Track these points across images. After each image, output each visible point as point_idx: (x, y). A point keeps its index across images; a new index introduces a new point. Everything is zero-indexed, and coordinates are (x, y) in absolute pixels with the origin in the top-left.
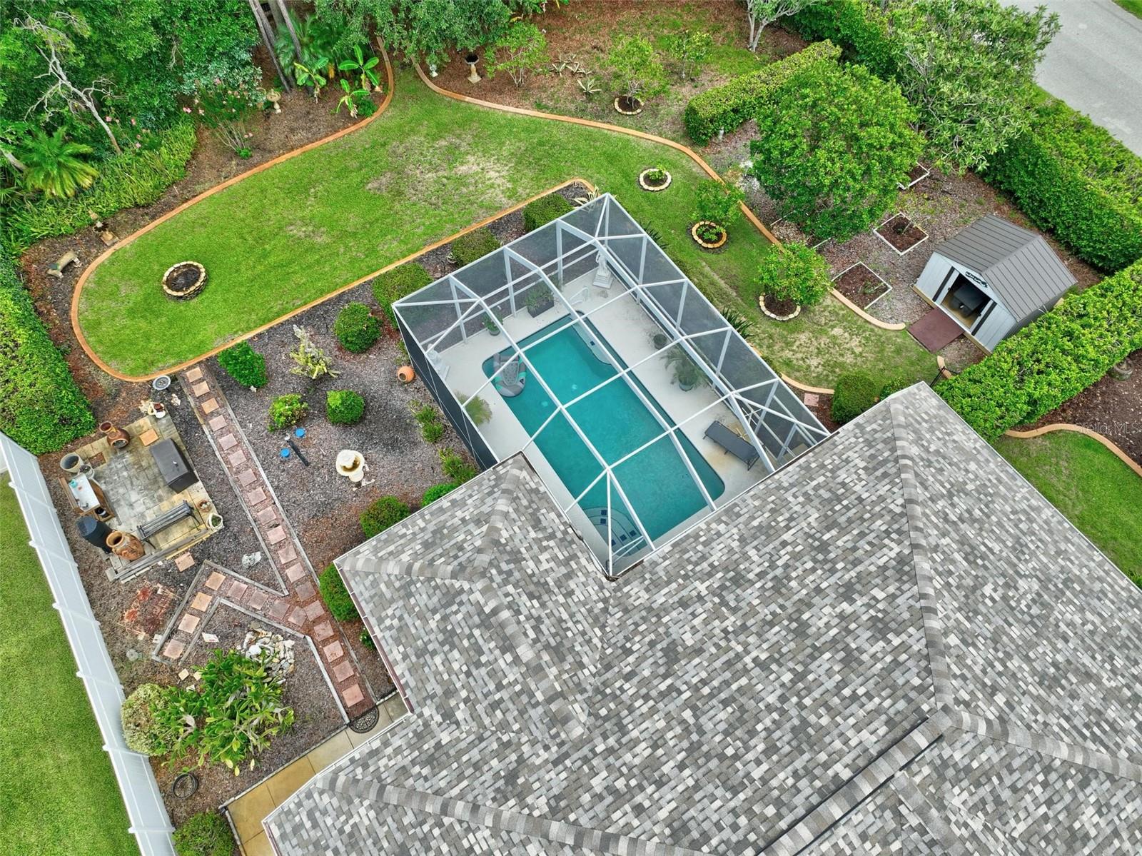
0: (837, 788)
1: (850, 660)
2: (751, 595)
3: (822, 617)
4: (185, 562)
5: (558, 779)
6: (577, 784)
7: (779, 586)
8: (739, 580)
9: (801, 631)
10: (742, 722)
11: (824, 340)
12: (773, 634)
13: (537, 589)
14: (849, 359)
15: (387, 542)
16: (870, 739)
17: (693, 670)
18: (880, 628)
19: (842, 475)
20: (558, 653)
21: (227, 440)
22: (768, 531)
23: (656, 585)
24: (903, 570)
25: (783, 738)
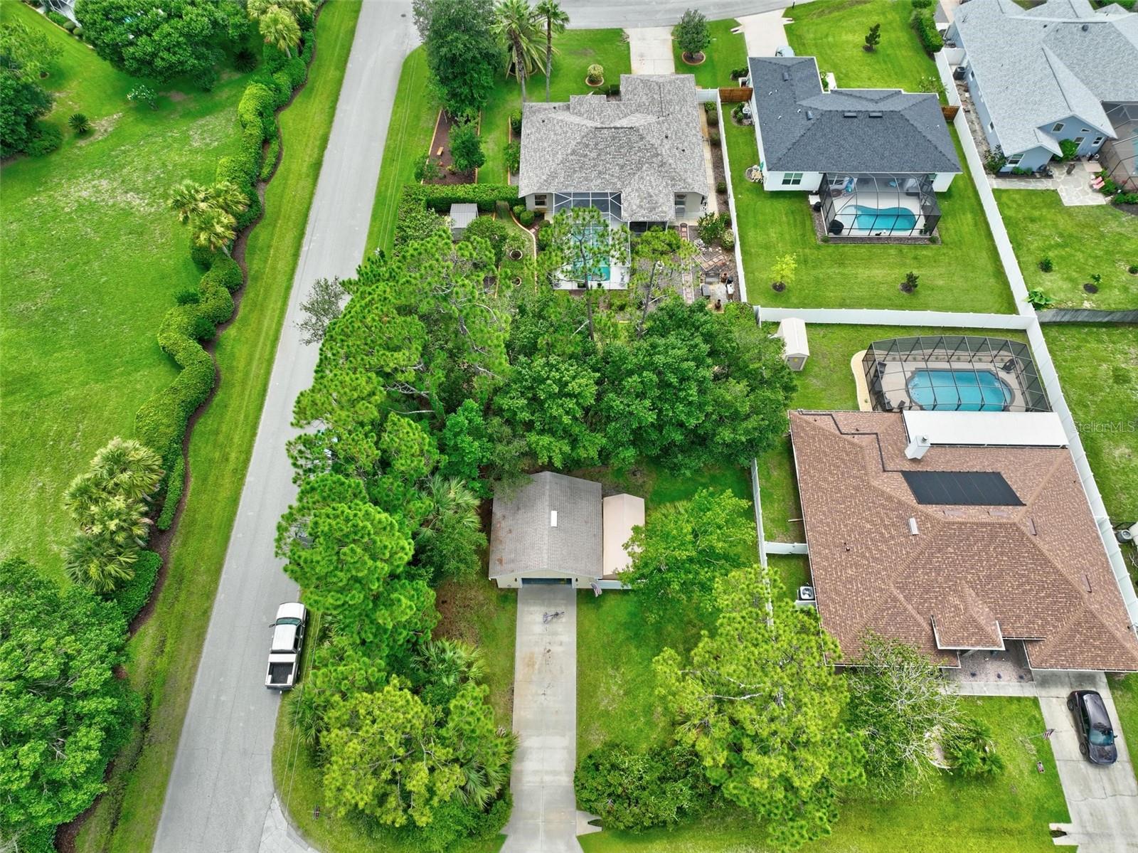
0: (615, 128)
1: (597, 144)
2: (600, 168)
3: (594, 155)
5: (654, 160)
6: (652, 157)
7: (594, 166)
8: (600, 173)
9: (599, 155)
10: (621, 147)
12: (603, 158)
15: (662, 217)
16: (605, 131)
17: (621, 162)
18: (587, 146)
19: (562, 180)
21: (689, 296)
22: (586, 179)
23: (614, 184)
24: (573, 152)
25: (617, 140)
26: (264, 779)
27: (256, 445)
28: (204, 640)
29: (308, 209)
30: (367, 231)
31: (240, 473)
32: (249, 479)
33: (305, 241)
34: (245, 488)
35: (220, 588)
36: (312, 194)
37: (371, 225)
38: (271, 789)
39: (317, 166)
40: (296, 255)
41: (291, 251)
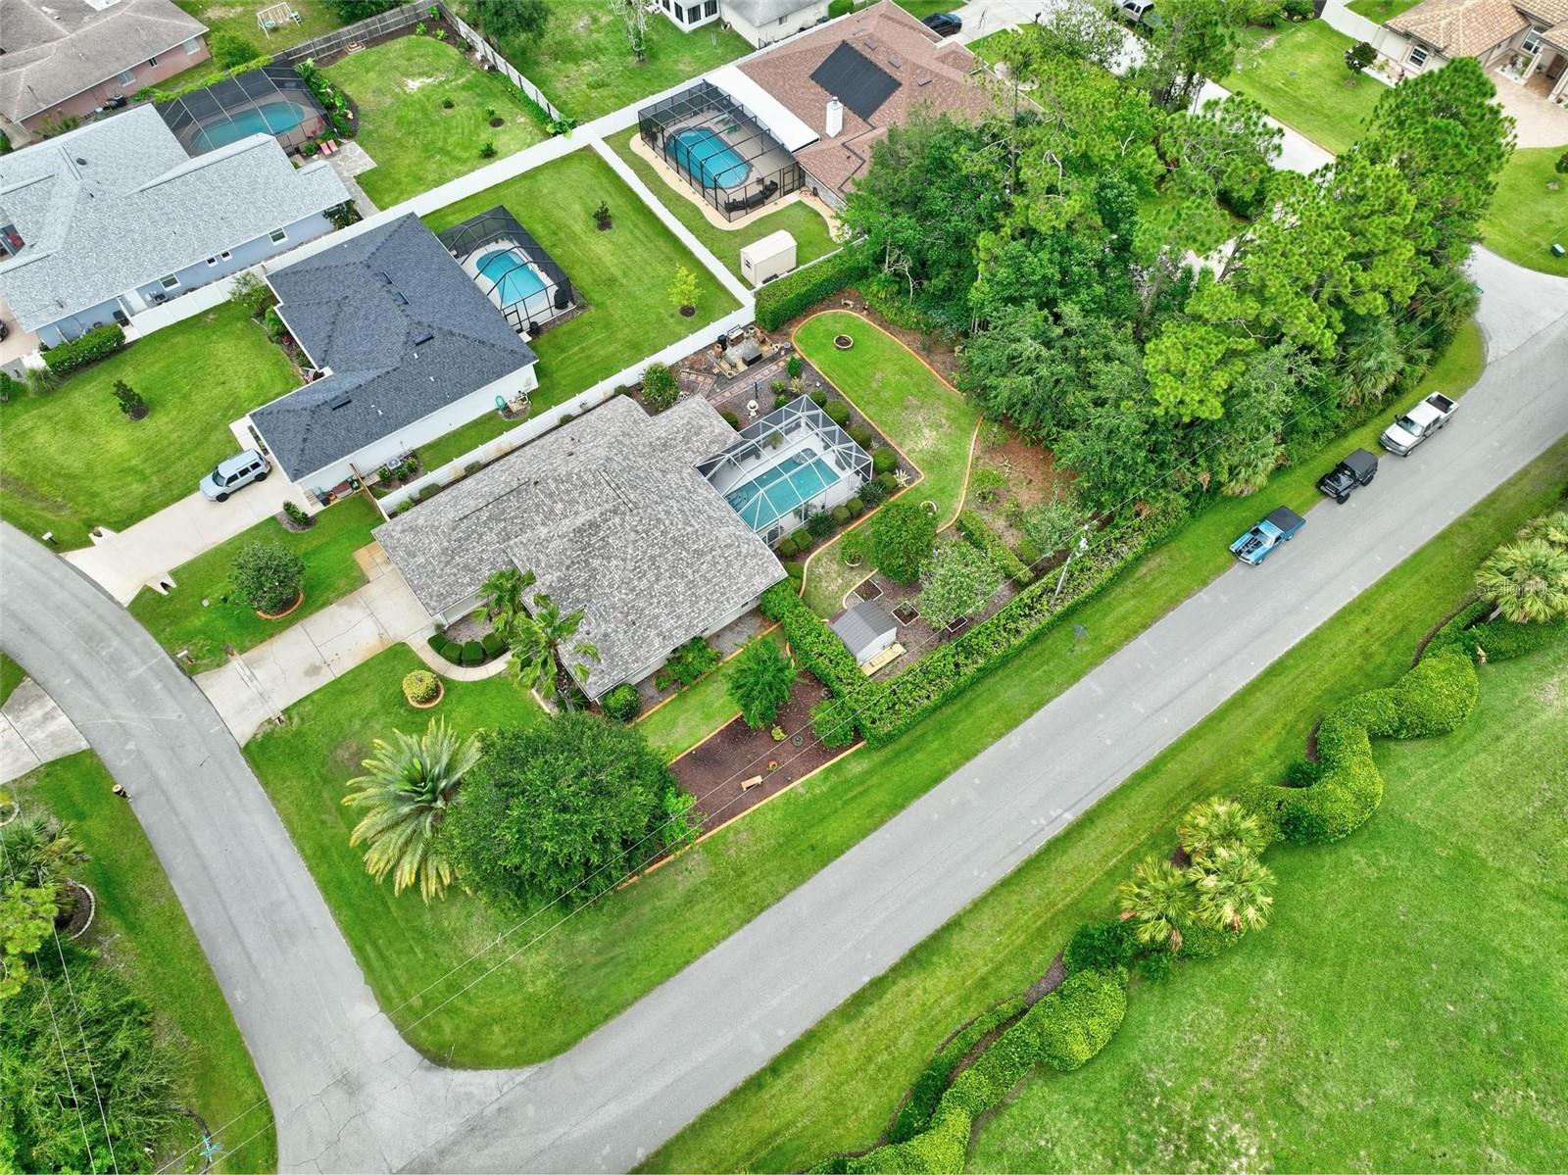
4: (716, 371)
11: (834, 575)
13: (686, 440)
14: (824, 584)
20: (664, 445)
21: (767, 372)
26: (1489, 377)
27: (1325, 619)
28: (1489, 496)
29: (1005, 883)
30: (968, 766)
31: (1361, 605)
32: (1357, 591)
33: (1057, 830)
34: (1367, 586)
35: (1450, 522)
36: (977, 905)
37: (956, 768)
38: (1488, 368)
39: (919, 957)
40: (1089, 819)
41: (1091, 834)
